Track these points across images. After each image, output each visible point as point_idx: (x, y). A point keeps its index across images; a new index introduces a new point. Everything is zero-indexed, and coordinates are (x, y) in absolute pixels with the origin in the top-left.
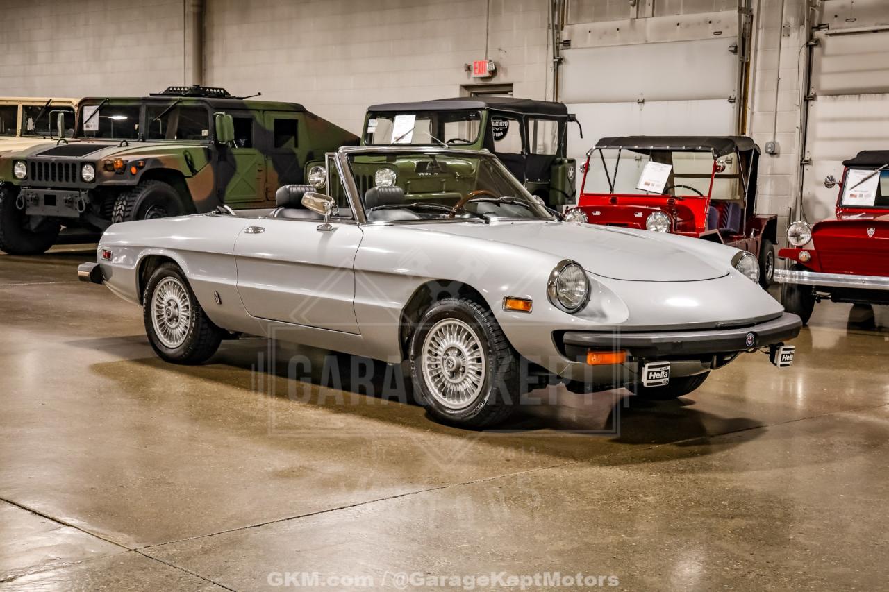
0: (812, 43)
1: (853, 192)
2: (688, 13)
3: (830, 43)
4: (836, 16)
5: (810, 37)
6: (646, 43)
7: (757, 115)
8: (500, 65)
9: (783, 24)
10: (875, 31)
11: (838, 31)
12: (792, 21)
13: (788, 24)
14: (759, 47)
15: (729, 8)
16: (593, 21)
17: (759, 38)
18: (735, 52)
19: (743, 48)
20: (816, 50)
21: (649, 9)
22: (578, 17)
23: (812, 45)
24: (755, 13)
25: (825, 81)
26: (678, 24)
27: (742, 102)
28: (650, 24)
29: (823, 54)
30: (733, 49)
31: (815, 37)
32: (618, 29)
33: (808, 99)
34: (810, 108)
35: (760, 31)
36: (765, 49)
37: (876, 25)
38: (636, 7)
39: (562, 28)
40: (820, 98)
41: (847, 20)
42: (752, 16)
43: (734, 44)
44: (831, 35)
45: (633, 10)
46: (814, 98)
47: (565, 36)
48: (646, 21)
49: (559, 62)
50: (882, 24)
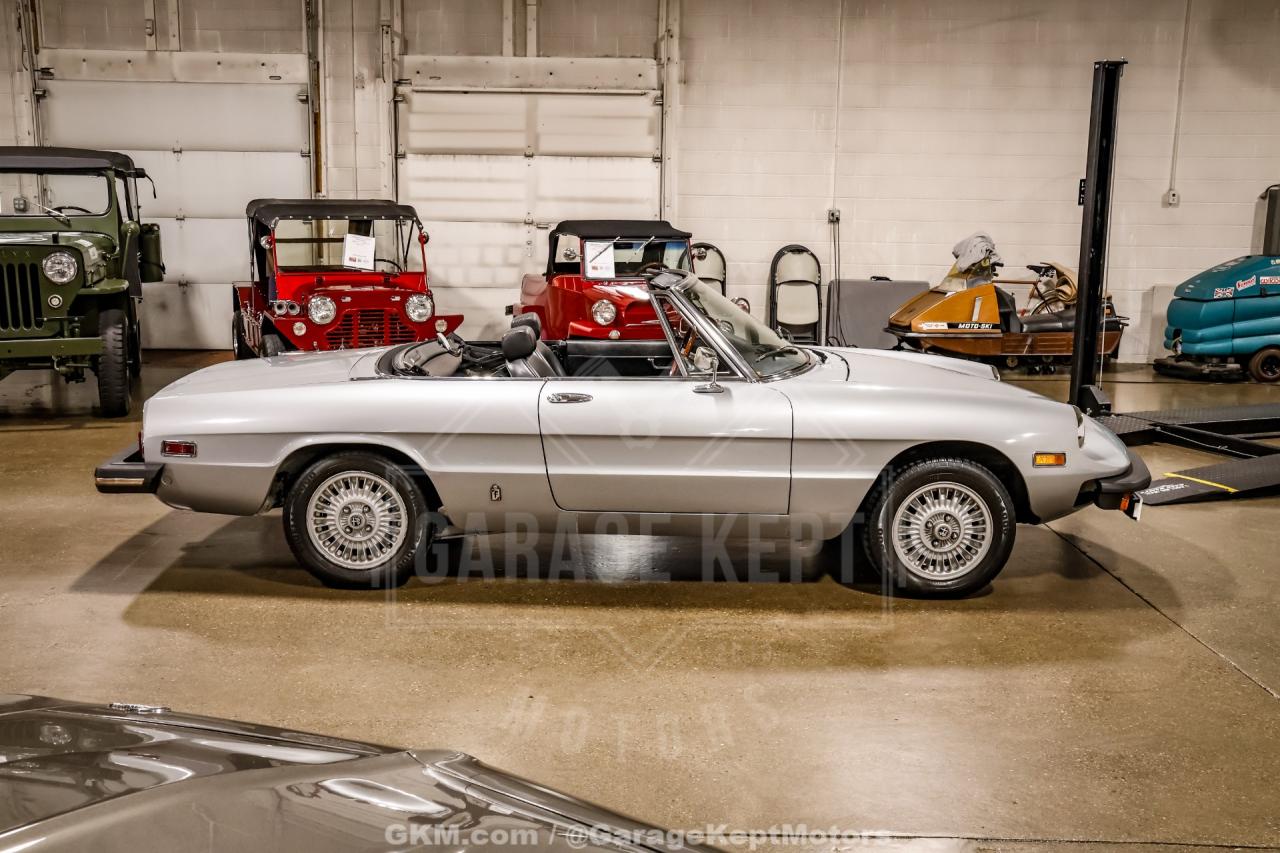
0: (399, 99)
1: (593, 264)
2: (230, 51)
3: (416, 99)
4: (418, 72)
5: (395, 93)
6: (175, 81)
7: (333, 171)
9: (356, 72)
10: (466, 92)
11: (424, 88)
12: (365, 72)
13: (361, 75)
14: (328, 97)
15: (289, 48)
16: (87, 48)
17: (327, 87)
18: (305, 101)
19: (311, 99)
20: (401, 106)
21: (174, 43)
22: (61, 38)
23: (397, 100)
24: (320, 58)
25: (414, 139)
26: (219, 63)
27: (315, 155)
28: (179, 60)
29: (410, 111)
30: (304, 98)
31: (400, 93)
32: (129, 61)
33: (398, 156)
34: (399, 165)
35: (327, 80)
36: (336, 99)
37: (464, 85)
38: (154, 36)
39: (37, 52)
40: (409, 156)
41: (431, 78)
42: (318, 63)
43: (302, 91)
44: (417, 92)
45: (150, 42)
46: (404, 156)
47: (43, 63)
48: (170, 55)
49: (40, 97)
50: (471, 86)
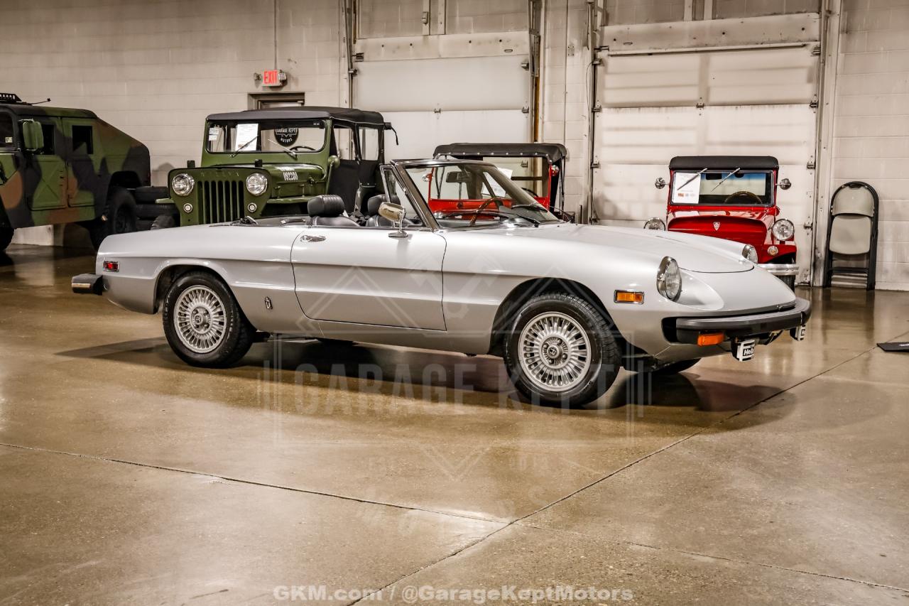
0: (597, 62)
1: (680, 191)
2: (478, 32)
3: (612, 62)
4: (615, 40)
5: (594, 57)
6: (440, 58)
7: (548, 125)
8: (290, 75)
9: (568, 44)
10: (650, 54)
11: (618, 53)
12: (575, 42)
13: (572, 44)
14: (546, 64)
15: (518, 27)
16: (385, 37)
17: (546, 56)
18: (527, 68)
19: (533, 65)
20: (599, 68)
21: (441, 28)
22: (370, 31)
23: (596, 64)
24: (542, 33)
25: (608, 95)
26: (470, 42)
27: (534, 111)
28: (443, 41)
29: (606, 72)
30: (525, 65)
31: (598, 57)
32: (411, 45)
33: (594, 110)
34: (596, 119)
35: (547, 50)
36: (552, 66)
37: (650, 48)
38: (428, 25)
39: (355, 42)
40: (604, 110)
41: (625, 44)
42: (540, 37)
43: (526, 60)
44: (612, 56)
45: (426, 28)
46: (599, 110)
47: (357, 49)
48: (438, 38)
49: (353, 74)
50: (655, 49)
